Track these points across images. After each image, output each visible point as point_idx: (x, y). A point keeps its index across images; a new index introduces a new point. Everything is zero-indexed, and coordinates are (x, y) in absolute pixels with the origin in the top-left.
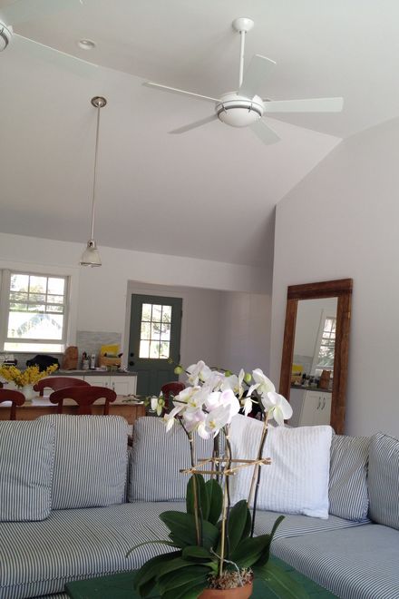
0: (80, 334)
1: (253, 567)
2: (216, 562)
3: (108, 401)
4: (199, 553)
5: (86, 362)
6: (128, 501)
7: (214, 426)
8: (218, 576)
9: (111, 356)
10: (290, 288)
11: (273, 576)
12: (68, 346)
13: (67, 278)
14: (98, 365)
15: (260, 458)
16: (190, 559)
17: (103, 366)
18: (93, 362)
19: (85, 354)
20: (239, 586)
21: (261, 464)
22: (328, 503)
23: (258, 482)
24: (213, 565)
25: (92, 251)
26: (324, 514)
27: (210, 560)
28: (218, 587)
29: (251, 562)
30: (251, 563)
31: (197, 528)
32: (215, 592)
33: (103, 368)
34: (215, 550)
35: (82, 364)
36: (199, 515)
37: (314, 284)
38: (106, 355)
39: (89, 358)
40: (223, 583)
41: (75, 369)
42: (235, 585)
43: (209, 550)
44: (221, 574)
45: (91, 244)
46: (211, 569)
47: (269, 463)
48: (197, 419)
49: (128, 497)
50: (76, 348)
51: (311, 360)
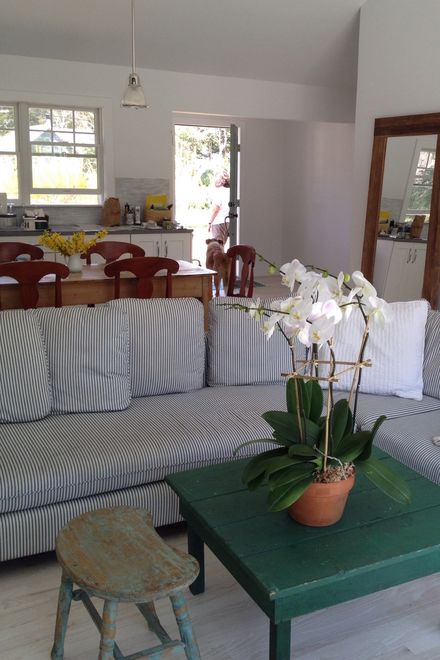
0: (119, 182)
1: (355, 461)
2: (320, 458)
3: (169, 272)
4: (304, 451)
5: (130, 216)
6: (208, 386)
7: (319, 338)
8: (322, 470)
9: (158, 209)
10: (378, 122)
11: (374, 468)
12: (106, 197)
13: (98, 111)
14: (144, 219)
15: (361, 361)
16: (296, 457)
17: (151, 222)
18: (138, 215)
19: (127, 206)
20: (342, 479)
21: (362, 366)
22: (422, 385)
23: (359, 383)
24: (318, 461)
25: (134, 89)
26: (418, 395)
27: (316, 458)
28: (323, 481)
29: (353, 456)
30: (354, 458)
31: (300, 427)
32: (320, 486)
33: (152, 224)
34: (318, 447)
35: (125, 219)
36: (302, 415)
37: (408, 118)
38: (152, 207)
39: (133, 211)
40: (328, 477)
41: (118, 225)
42: (339, 479)
43: (312, 447)
44: (325, 470)
45: (133, 79)
46: (316, 465)
47: (370, 365)
48: (297, 326)
49: (208, 381)
50: (117, 200)
51: (401, 203)
